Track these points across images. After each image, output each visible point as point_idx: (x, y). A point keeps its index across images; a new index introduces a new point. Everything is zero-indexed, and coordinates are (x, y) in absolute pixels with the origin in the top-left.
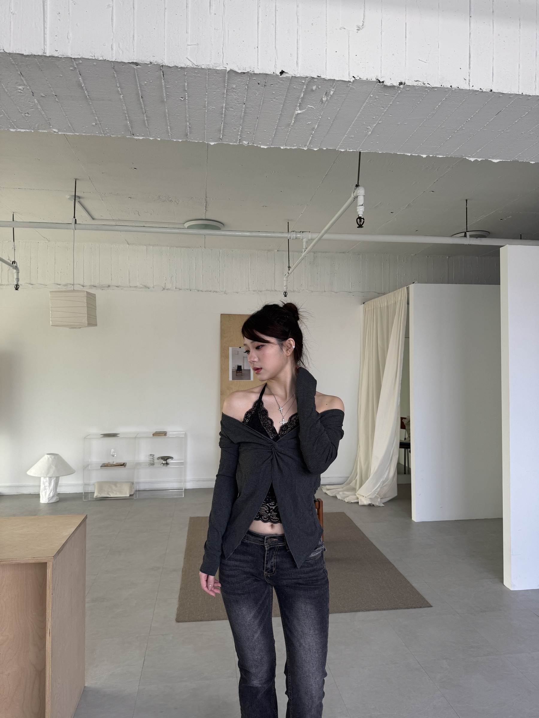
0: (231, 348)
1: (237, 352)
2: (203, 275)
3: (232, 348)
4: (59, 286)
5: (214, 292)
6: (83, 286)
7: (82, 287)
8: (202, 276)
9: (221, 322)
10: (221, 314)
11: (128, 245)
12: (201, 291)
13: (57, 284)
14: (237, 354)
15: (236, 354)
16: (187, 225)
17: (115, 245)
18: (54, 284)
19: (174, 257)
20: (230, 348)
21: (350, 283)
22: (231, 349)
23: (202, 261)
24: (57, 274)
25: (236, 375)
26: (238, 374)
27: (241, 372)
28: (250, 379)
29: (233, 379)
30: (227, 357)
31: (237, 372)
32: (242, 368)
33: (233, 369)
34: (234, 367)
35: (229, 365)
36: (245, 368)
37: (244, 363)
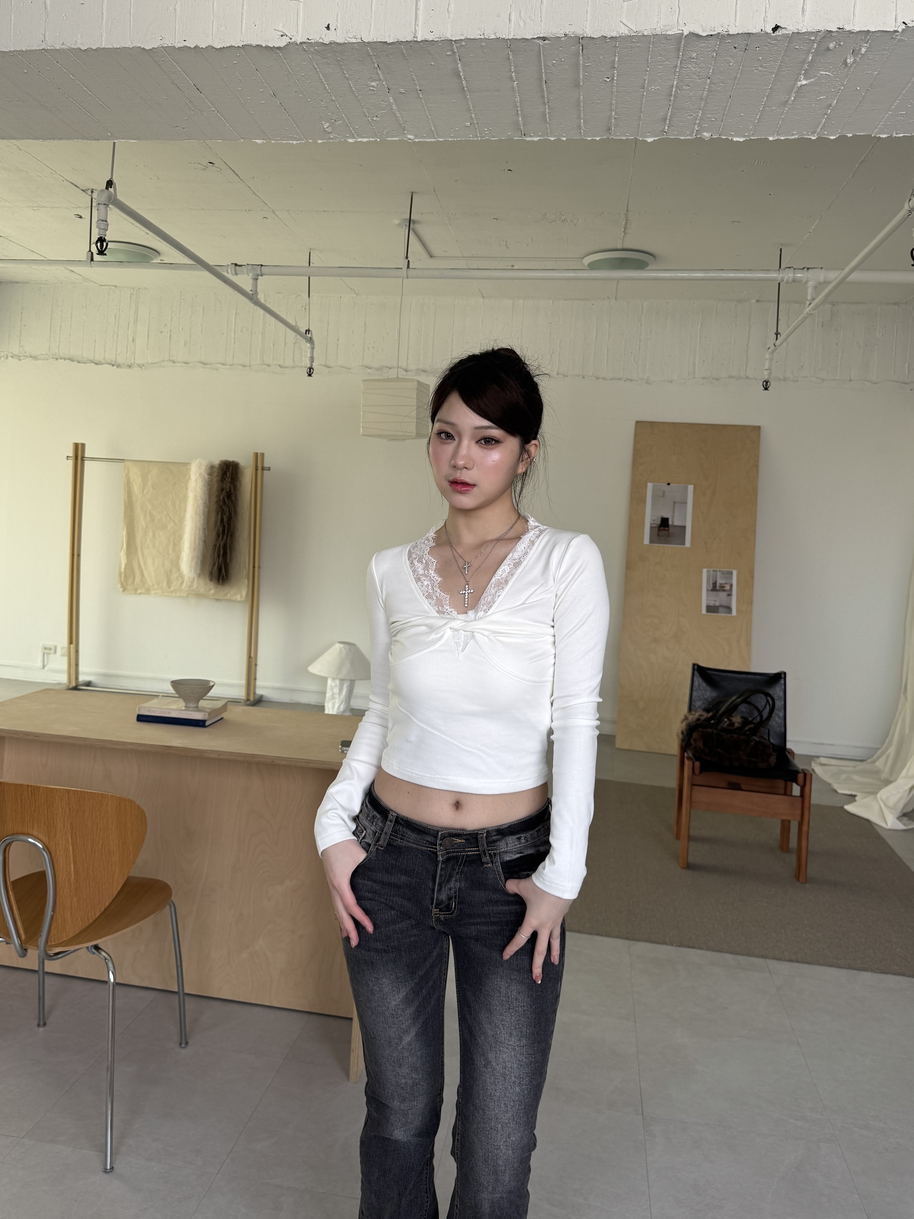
1: (663, 492)
2: (608, 351)
3: (653, 485)
4: (369, 371)
5: (625, 381)
6: (406, 371)
7: (405, 373)
8: (606, 351)
9: (636, 435)
10: (637, 422)
11: (482, 300)
12: (603, 378)
13: (367, 367)
14: (662, 496)
15: (659, 496)
16: (587, 260)
17: (460, 300)
18: (362, 366)
19: (560, 318)
20: (650, 485)
23: (609, 324)
24: (367, 350)
25: (658, 535)
26: (662, 533)
27: (668, 530)
28: (684, 544)
29: (651, 541)
30: (643, 501)
31: (659, 530)
32: (670, 523)
33: (653, 522)
34: (654, 520)
35: (644, 515)
36: (676, 523)
37: (674, 513)
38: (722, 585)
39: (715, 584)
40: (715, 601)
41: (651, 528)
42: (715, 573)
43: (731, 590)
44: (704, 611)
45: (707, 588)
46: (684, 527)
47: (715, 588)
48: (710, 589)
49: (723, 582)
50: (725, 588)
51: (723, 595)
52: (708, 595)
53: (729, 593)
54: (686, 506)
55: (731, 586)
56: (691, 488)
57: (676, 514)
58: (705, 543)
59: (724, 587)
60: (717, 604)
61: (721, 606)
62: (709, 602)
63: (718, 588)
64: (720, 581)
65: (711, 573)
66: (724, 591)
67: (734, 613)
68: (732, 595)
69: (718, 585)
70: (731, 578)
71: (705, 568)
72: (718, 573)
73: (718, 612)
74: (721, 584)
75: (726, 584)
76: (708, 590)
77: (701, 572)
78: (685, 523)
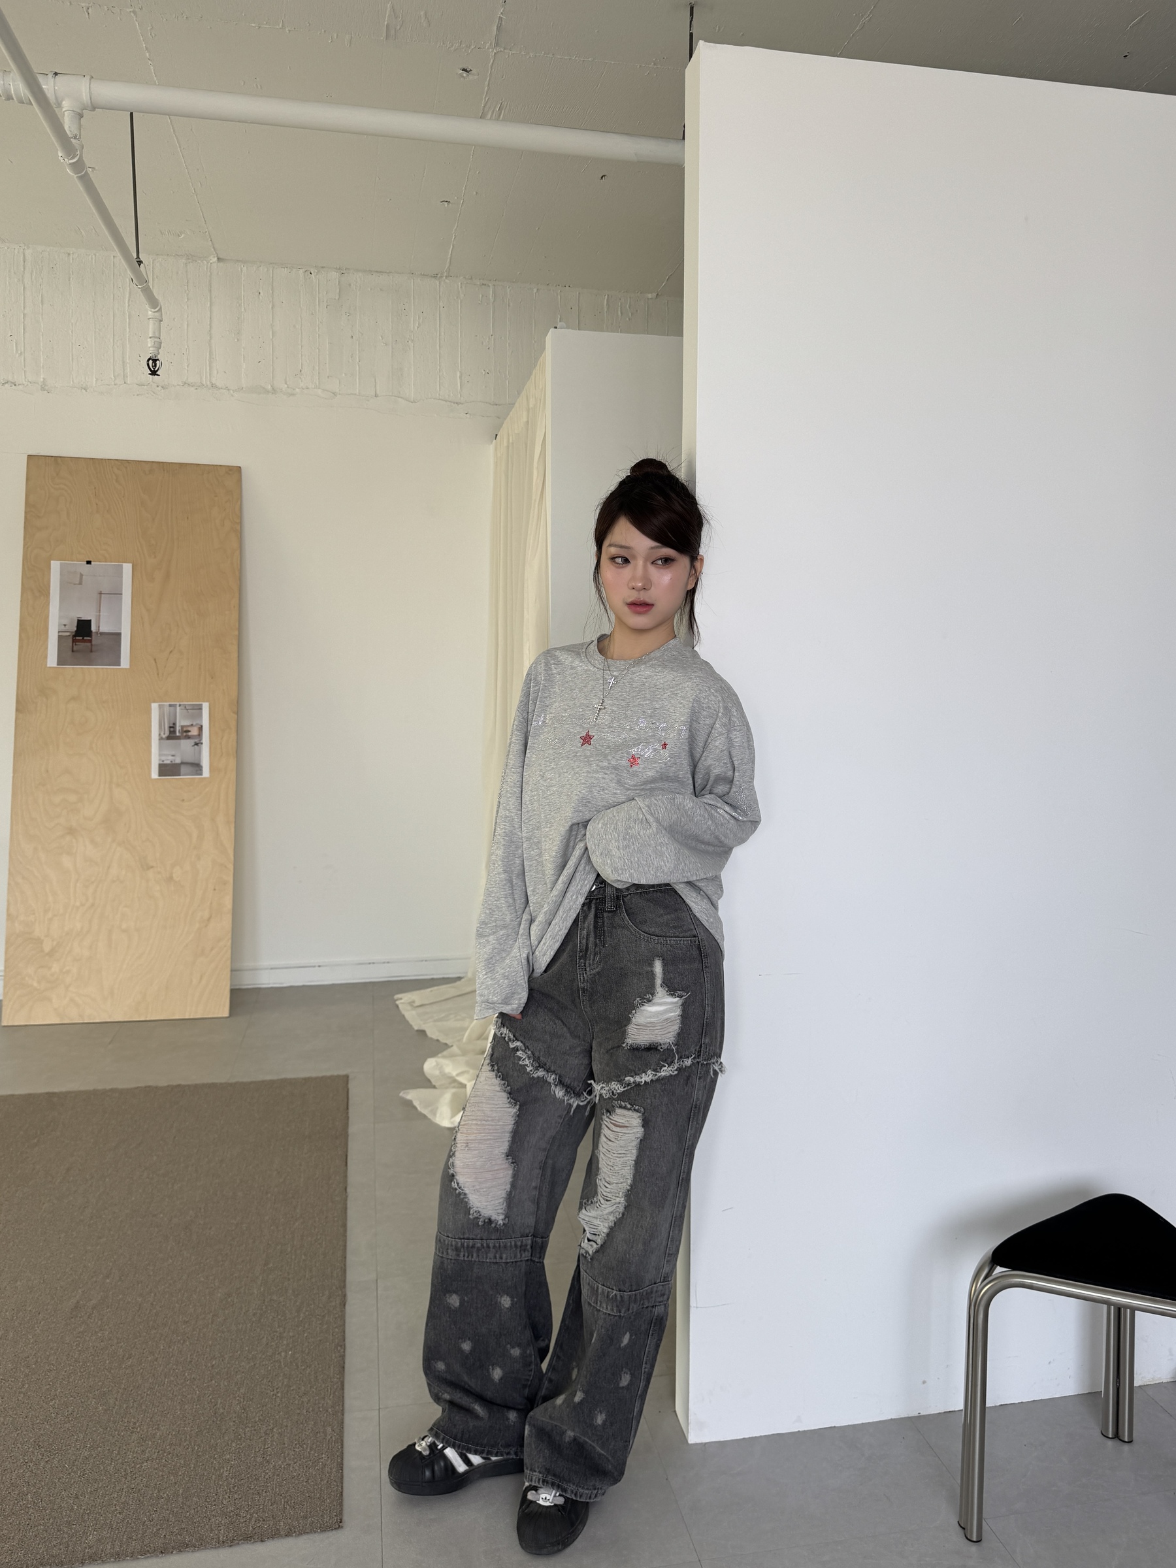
0: (58, 563)
1: (79, 576)
3: (61, 565)
9: (28, 480)
10: (29, 456)
14: (78, 582)
15: (73, 582)
20: (55, 565)
21: (458, 374)
22: (59, 566)
25: (73, 651)
26: (81, 646)
27: (90, 641)
28: (120, 665)
29: (61, 661)
30: (45, 592)
31: (74, 641)
32: (93, 628)
33: (63, 628)
34: (65, 625)
35: (47, 617)
36: (104, 628)
37: (100, 612)
38: (185, 729)
39: (172, 727)
40: (173, 756)
41: (60, 637)
42: (171, 708)
43: (200, 735)
44: (155, 775)
45: (160, 735)
46: (119, 635)
47: (172, 734)
48: (164, 736)
49: (186, 723)
50: (190, 734)
51: (186, 744)
52: (160, 748)
53: (197, 741)
54: (121, 599)
55: (201, 728)
56: (127, 568)
57: (103, 613)
58: (155, 660)
59: (189, 731)
60: (178, 761)
61: (182, 763)
62: (163, 758)
63: (178, 734)
64: (181, 722)
65: (167, 709)
66: (189, 737)
67: (206, 772)
68: (202, 743)
69: (178, 728)
70: (200, 716)
71: (154, 702)
72: (178, 708)
73: (180, 775)
74: (182, 727)
75: (192, 725)
76: (161, 739)
77: (149, 711)
78: (121, 629)
